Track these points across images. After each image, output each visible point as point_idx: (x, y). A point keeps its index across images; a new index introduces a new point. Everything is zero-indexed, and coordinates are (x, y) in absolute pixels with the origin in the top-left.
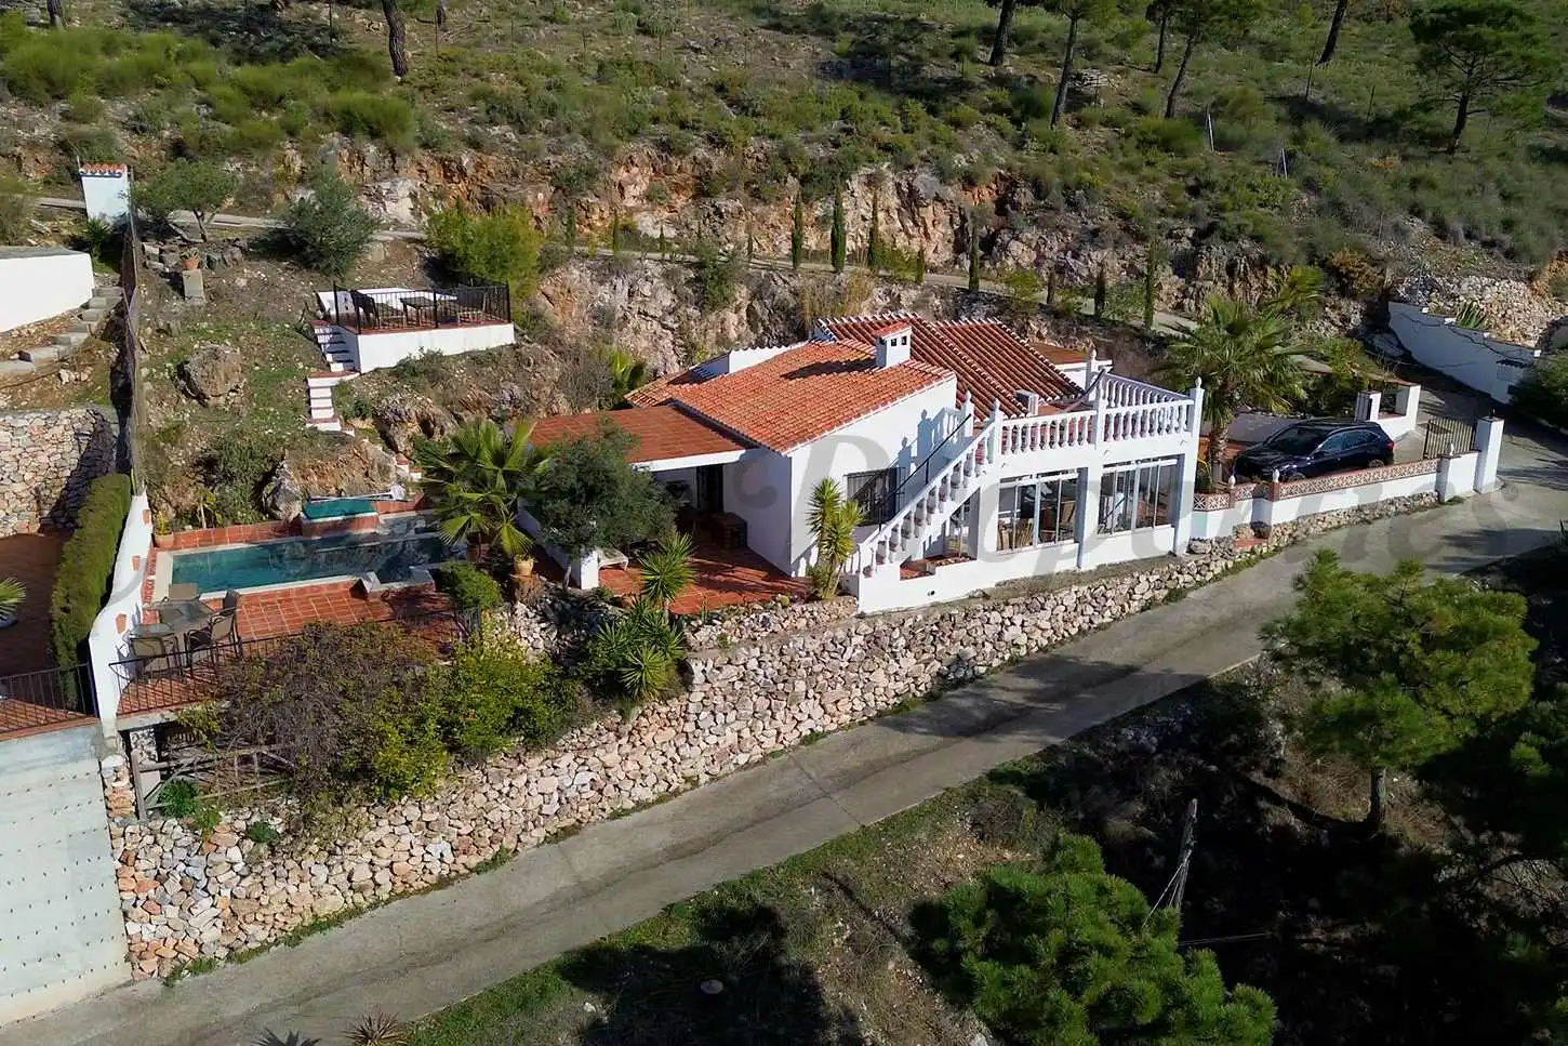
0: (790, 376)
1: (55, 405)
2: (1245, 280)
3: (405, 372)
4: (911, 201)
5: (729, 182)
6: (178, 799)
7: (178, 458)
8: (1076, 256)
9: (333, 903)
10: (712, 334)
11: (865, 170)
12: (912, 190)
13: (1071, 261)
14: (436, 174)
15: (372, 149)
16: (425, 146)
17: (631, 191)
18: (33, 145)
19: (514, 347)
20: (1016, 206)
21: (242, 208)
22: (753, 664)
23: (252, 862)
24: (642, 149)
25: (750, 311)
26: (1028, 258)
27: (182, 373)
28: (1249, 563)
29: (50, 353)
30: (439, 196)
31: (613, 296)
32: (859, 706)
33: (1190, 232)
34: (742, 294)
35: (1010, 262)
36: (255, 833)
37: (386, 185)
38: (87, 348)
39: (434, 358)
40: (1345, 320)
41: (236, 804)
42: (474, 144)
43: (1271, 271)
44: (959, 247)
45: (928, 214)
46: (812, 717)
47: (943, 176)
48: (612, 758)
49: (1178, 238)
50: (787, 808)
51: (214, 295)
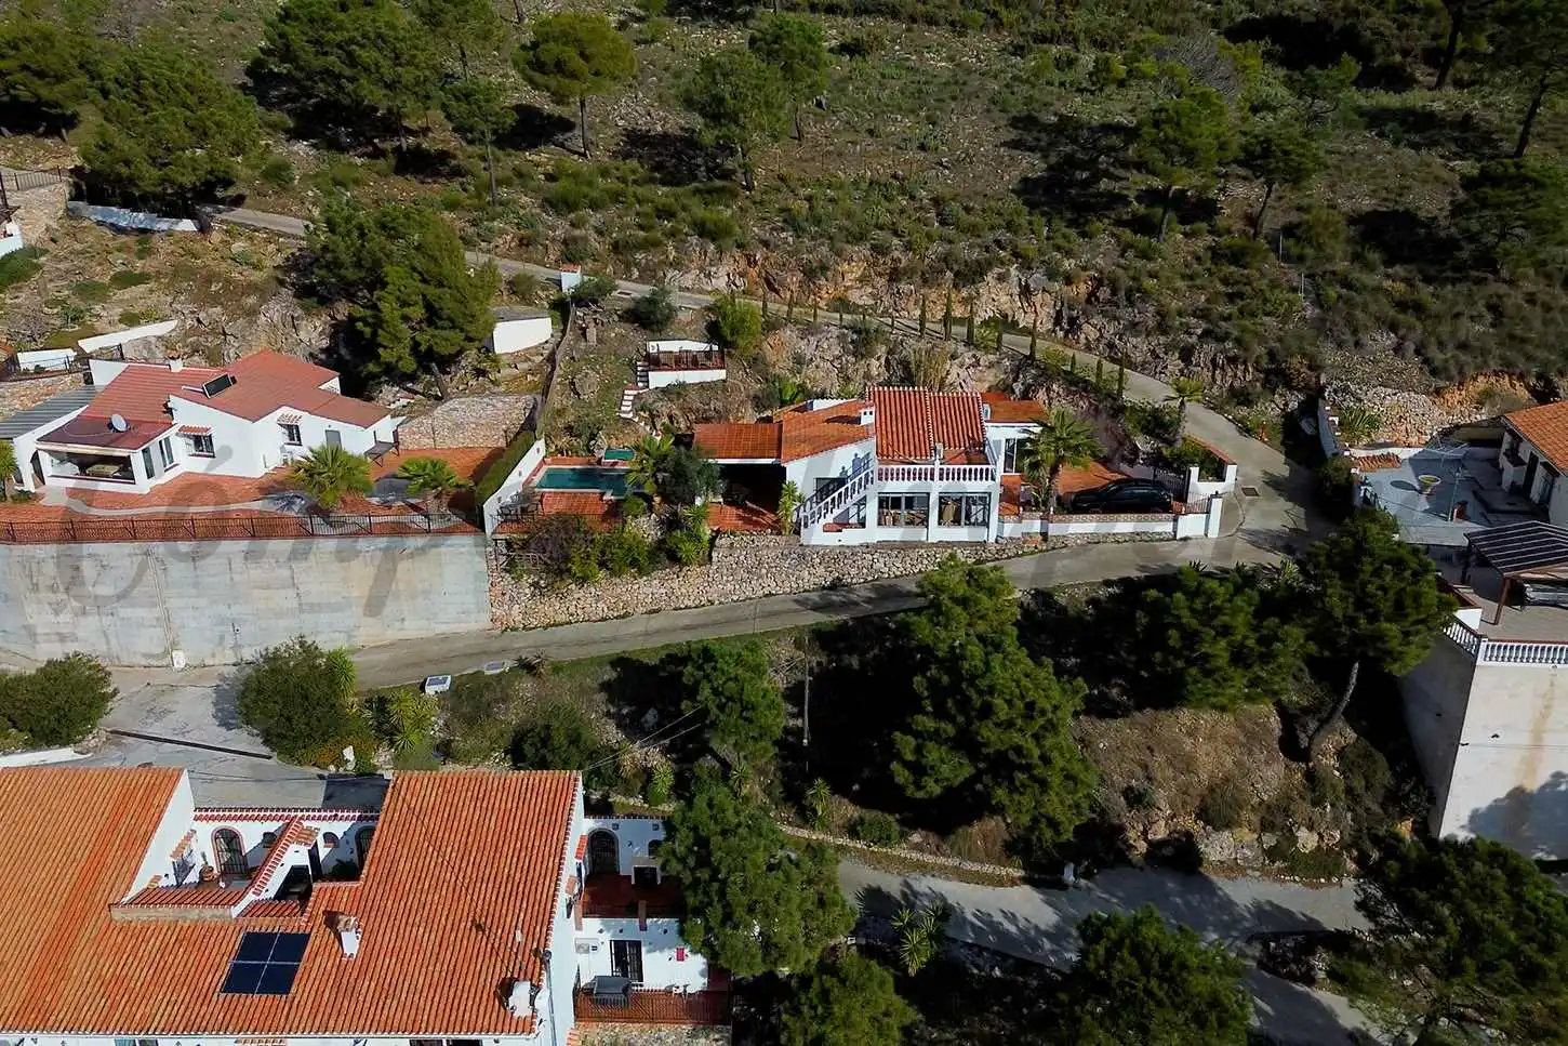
0: (828, 421)
1: (520, 393)
2: (1222, 369)
3: (666, 392)
4: (1026, 292)
5: (909, 273)
6: (511, 567)
7: (561, 423)
8: (1120, 339)
9: (563, 618)
10: (861, 372)
11: (996, 270)
12: (1027, 286)
13: (1117, 342)
14: (743, 263)
15: (712, 247)
16: (738, 247)
17: (849, 276)
18: (553, 240)
19: (724, 381)
20: (1097, 299)
21: (641, 280)
22: (742, 558)
23: (533, 595)
24: (863, 250)
25: (887, 360)
26: (1093, 335)
27: (573, 383)
28: (1032, 553)
29: (524, 366)
30: (742, 275)
31: (806, 348)
32: (795, 586)
33: (1199, 331)
34: (882, 350)
35: (1083, 336)
36: (535, 585)
37: (714, 269)
38: (540, 365)
39: (682, 385)
40: (1286, 405)
41: (529, 573)
42: (766, 244)
43: (1241, 367)
44: (1058, 321)
45: (1038, 298)
46: (770, 585)
47: (1052, 275)
48: (675, 585)
49: (1190, 334)
50: (737, 621)
51: (600, 341)
